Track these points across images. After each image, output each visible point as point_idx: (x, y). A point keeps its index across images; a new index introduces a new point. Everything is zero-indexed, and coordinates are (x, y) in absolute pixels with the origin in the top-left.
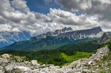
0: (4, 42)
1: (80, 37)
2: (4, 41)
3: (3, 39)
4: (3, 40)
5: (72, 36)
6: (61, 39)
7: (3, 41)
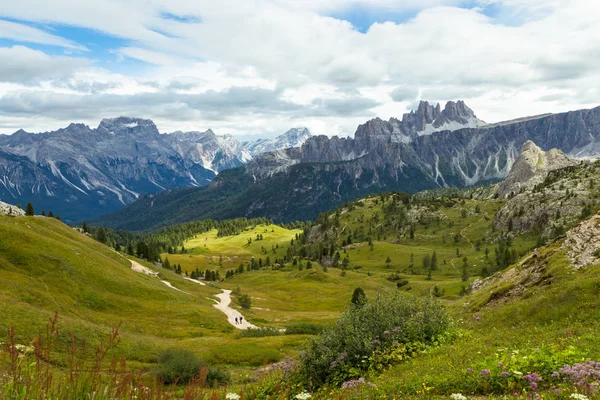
0: (101, 198)
1: (503, 164)
2: (104, 190)
3: (98, 178)
4: (97, 183)
5: (457, 161)
6: (376, 175)
7: (100, 189)
